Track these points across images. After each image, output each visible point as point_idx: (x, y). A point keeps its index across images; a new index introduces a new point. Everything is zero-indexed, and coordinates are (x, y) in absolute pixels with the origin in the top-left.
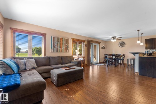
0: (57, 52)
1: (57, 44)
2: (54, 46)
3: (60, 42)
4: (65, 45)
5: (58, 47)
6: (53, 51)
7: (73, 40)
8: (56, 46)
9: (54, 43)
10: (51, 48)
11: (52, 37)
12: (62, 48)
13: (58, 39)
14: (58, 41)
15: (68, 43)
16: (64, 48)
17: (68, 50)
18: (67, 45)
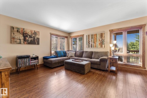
0: (91, 47)
1: (91, 40)
2: (89, 42)
3: (94, 38)
4: (100, 40)
5: (92, 43)
6: (88, 46)
7: (111, 31)
8: (90, 42)
9: (89, 40)
10: (87, 44)
11: (87, 36)
12: (96, 44)
13: (92, 36)
14: (92, 38)
15: (103, 37)
16: (98, 43)
17: (103, 45)
18: (102, 40)
